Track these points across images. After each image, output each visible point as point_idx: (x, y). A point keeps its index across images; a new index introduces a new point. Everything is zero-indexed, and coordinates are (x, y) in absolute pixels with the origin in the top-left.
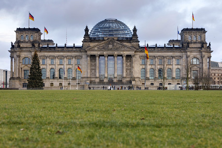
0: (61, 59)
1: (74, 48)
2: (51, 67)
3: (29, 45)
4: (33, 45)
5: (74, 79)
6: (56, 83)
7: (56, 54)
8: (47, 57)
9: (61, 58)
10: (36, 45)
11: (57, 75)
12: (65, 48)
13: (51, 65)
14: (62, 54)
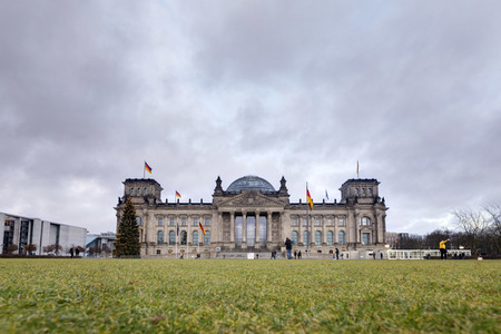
0: (183, 219)
1: (202, 205)
2: (170, 229)
3: (141, 200)
4: (147, 201)
5: (201, 244)
6: (176, 250)
7: (177, 212)
8: (165, 216)
9: (184, 217)
10: (151, 201)
11: (178, 239)
12: (190, 205)
13: (171, 226)
14: (185, 212)
